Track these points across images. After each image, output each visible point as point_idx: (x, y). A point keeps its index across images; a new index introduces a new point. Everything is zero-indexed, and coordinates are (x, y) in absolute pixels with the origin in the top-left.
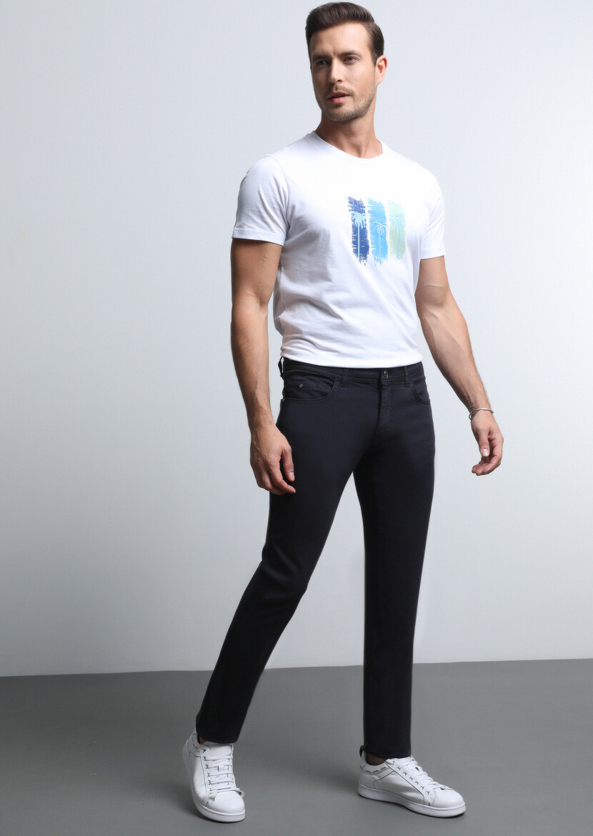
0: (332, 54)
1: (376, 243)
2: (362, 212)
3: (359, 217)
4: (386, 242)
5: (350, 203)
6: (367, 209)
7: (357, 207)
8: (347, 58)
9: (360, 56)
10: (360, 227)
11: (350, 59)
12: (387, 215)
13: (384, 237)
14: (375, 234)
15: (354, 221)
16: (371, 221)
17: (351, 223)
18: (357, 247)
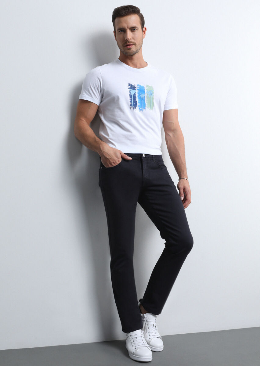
0: (126, 28)
1: (140, 103)
2: (135, 89)
3: (133, 92)
4: (145, 102)
5: (129, 86)
6: (136, 89)
7: (132, 87)
8: (133, 29)
9: (138, 28)
10: (133, 96)
11: (134, 29)
12: (145, 91)
13: (144, 100)
14: (140, 98)
15: (130, 93)
16: (138, 93)
17: (129, 94)
18: (132, 103)
